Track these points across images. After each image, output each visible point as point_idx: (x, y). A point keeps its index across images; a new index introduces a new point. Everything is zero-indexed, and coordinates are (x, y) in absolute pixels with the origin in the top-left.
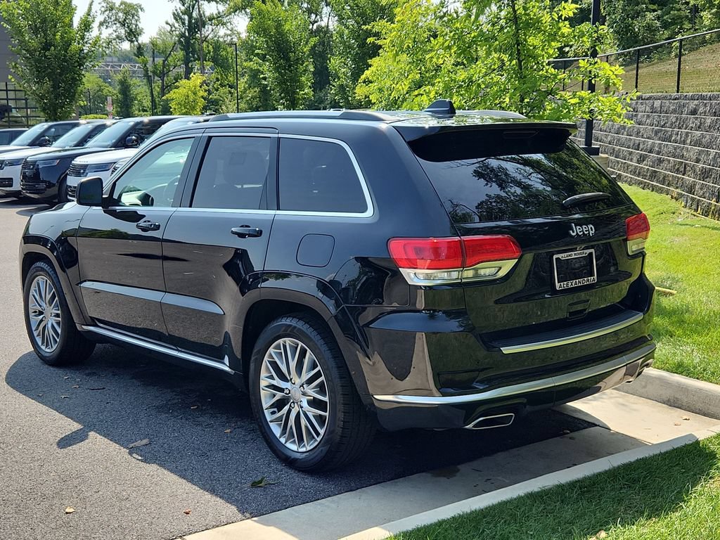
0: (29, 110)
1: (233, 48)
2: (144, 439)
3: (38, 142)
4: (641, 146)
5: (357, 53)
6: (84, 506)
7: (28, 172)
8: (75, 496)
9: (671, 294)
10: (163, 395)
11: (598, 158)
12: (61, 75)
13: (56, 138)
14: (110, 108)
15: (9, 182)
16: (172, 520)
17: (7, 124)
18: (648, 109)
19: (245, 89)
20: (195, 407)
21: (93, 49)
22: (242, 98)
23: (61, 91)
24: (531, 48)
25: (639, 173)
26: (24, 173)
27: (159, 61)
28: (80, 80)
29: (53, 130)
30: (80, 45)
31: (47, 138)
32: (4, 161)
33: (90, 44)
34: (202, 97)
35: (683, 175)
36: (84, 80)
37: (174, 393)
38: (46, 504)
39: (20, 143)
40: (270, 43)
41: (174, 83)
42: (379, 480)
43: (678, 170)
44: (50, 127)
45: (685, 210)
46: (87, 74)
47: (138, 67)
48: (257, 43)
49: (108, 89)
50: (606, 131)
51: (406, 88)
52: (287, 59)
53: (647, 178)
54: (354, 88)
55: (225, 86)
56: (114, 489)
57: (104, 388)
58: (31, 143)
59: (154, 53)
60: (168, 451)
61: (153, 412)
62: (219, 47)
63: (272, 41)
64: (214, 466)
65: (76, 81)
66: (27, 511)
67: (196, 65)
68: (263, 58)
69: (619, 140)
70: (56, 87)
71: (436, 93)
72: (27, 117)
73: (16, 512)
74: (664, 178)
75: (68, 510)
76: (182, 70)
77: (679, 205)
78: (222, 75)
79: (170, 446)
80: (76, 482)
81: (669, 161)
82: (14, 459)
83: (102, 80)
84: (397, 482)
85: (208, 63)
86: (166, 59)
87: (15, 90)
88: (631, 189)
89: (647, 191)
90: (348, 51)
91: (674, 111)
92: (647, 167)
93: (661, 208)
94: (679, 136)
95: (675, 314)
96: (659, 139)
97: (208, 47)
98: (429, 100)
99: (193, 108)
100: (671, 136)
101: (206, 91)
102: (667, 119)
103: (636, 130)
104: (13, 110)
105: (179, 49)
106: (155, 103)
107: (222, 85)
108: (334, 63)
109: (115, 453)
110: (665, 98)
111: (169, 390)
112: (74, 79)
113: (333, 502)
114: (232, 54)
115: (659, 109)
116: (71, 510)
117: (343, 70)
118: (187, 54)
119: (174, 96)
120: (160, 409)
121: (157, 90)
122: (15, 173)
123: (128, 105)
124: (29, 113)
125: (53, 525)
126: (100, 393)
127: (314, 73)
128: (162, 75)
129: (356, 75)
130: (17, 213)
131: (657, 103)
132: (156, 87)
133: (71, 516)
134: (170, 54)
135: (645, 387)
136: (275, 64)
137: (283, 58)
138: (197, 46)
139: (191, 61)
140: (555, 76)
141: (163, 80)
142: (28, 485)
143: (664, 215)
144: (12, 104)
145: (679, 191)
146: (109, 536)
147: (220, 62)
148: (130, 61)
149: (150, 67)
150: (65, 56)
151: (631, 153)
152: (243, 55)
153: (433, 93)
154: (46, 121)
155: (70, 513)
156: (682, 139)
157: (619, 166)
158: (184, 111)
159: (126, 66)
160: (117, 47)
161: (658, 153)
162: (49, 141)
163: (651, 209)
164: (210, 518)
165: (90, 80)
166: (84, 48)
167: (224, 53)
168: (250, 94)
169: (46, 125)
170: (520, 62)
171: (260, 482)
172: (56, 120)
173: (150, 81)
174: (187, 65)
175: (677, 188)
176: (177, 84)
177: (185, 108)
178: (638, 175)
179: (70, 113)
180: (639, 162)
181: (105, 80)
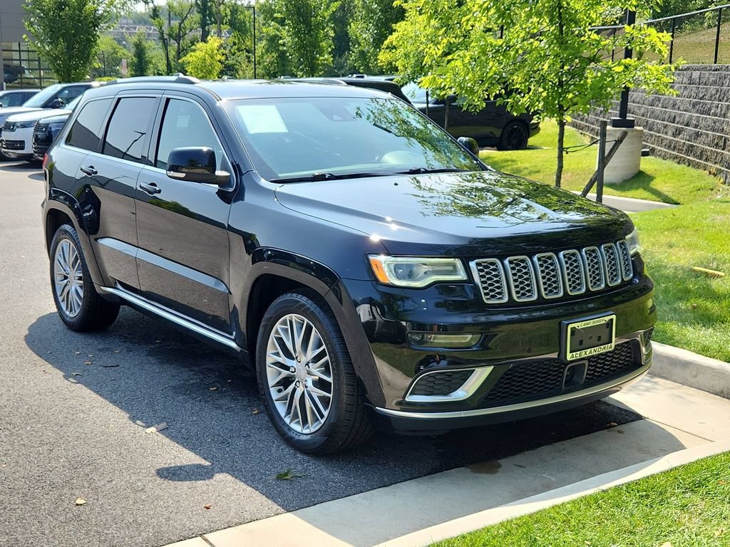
0: (42, 71)
1: (251, 11)
2: (161, 422)
3: (51, 104)
4: (677, 119)
5: (379, 18)
6: (96, 497)
7: (40, 135)
8: (86, 485)
9: (719, 276)
10: (180, 375)
11: (633, 131)
12: (74, 35)
13: (69, 100)
14: (124, 71)
15: (21, 145)
16: (191, 516)
17: (20, 85)
18: (685, 80)
19: (262, 54)
20: (215, 388)
21: (108, 9)
22: (259, 64)
23: (75, 52)
24: (573, 12)
25: (675, 147)
26: (37, 136)
27: (175, 23)
28: (95, 41)
29: (66, 92)
30: (96, 5)
31: (60, 100)
32: (15, 123)
33: (106, 4)
34: (220, 61)
35: (723, 150)
36: (98, 42)
37: (192, 373)
38: (56, 493)
39: (32, 105)
40: (290, 7)
41: (189, 47)
42: (414, 475)
43: (717, 144)
44: (64, 89)
45: (724, 186)
46: (102, 36)
47: (154, 30)
48: (275, 6)
49: (122, 52)
50: (639, 103)
51: (440, 53)
52: (308, 24)
53: (683, 152)
54: (376, 55)
55: (242, 50)
56: (128, 478)
57: (118, 366)
58: (43, 104)
59: (169, 16)
60: (187, 437)
61: (170, 393)
62: (236, 10)
63: (291, 4)
64: (237, 455)
65: (90, 42)
66: (34, 501)
67: (213, 29)
68: (282, 22)
69: (653, 112)
70: (70, 48)
71: (471, 58)
72: (40, 78)
73: (22, 503)
74: (701, 153)
75: (79, 501)
76: (199, 33)
77: (718, 181)
78: (239, 39)
79: (188, 432)
80: (87, 470)
81: (707, 135)
82: (22, 443)
83: (116, 42)
84: (433, 478)
85: (225, 26)
86: (183, 22)
87: (28, 51)
88: (665, 164)
89: (682, 166)
90: (370, 16)
91: (714, 83)
92: (683, 141)
93: (698, 184)
94: (719, 109)
95: (725, 298)
96: (697, 112)
97: (225, 10)
98: (464, 65)
99: (210, 72)
100: (710, 109)
101: (223, 54)
102: (706, 91)
103: (672, 102)
104: (26, 71)
105: (196, 13)
106: (171, 67)
107: (239, 50)
108: (355, 28)
109: (130, 437)
110: (705, 69)
111: (187, 369)
112: (89, 40)
113: (365, 498)
114: (250, 18)
115: (698, 81)
116: (82, 502)
117: (364, 36)
118: (204, 16)
119: (191, 59)
120: (178, 390)
121: (172, 53)
122: (27, 136)
123: (143, 68)
124: (42, 74)
125: (62, 518)
126: (114, 371)
127: (334, 39)
128: (178, 38)
129: (378, 41)
130: (29, 177)
131: (696, 75)
132: (172, 51)
133: (81, 508)
134: (186, 17)
135: (695, 376)
136: (294, 28)
137: (303, 23)
138: (214, 9)
139: (208, 24)
140: (599, 42)
141: (179, 44)
142: (36, 472)
143: (701, 192)
144: (24, 65)
145: (718, 166)
146: (122, 531)
147: (237, 26)
148: (146, 23)
149: (166, 30)
150: (80, 16)
151: (666, 126)
152: (261, 19)
153: (468, 58)
154: (60, 82)
155: (81, 505)
156: (723, 112)
157: (653, 139)
158: (201, 75)
159: (142, 29)
160: (132, 8)
161: (696, 126)
162: (62, 103)
163: (688, 185)
164: (232, 513)
165: (104, 42)
166: (99, 8)
167: (241, 17)
168: (268, 59)
169: (59, 87)
170: (561, 26)
171: (286, 474)
172: (70, 82)
173: (165, 45)
174: (203, 28)
175: (716, 163)
176: (193, 47)
177: (202, 72)
178: (674, 149)
179: (84, 75)
180: (674, 135)
181: (119, 42)
